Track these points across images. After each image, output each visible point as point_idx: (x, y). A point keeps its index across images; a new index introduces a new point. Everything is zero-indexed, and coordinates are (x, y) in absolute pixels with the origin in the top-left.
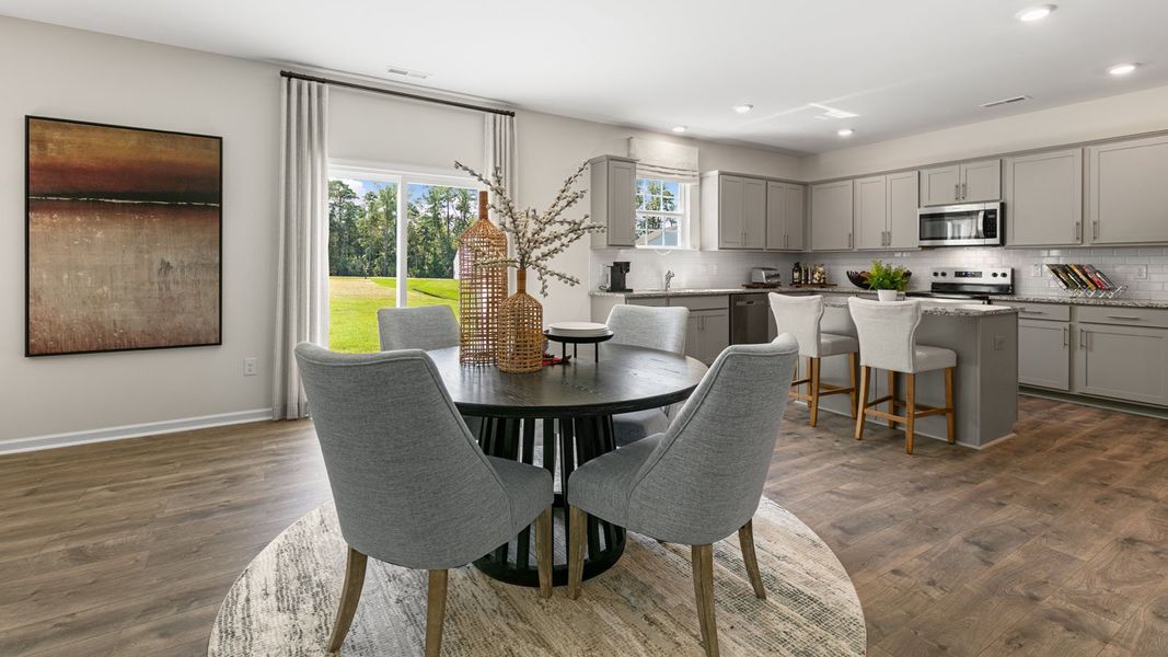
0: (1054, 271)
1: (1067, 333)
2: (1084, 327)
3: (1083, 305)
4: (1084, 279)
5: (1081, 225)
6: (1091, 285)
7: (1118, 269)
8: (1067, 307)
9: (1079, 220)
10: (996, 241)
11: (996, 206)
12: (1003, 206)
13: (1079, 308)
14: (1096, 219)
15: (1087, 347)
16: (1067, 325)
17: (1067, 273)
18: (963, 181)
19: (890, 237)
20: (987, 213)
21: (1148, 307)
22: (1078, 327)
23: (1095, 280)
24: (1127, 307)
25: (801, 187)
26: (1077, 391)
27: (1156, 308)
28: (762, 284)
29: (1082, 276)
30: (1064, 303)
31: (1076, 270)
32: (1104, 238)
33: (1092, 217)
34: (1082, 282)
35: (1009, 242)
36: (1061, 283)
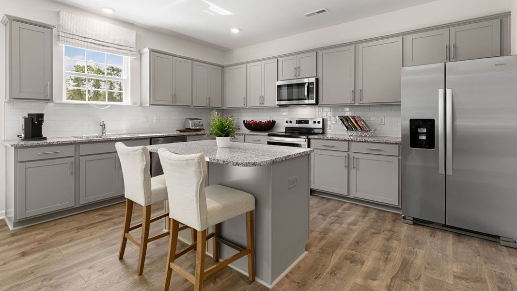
0: (341, 120)
1: (347, 159)
2: (354, 154)
3: (355, 141)
4: (356, 125)
5: (354, 92)
6: (359, 128)
7: (372, 119)
8: (347, 143)
9: (353, 89)
10: (314, 102)
11: (313, 80)
12: (317, 80)
13: (353, 143)
14: (361, 88)
15: (356, 168)
16: (346, 154)
17: (347, 121)
18: (298, 65)
19: (264, 99)
20: (309, 84)
21: (386, 143)
22: (352, 155)
23: (360, 125)
24: (375, 142)
25: (219, 68)
26: (351, 196)
27: (390, 143)
28: (190, 129)
29: (355, 123)
30: (345, 140)
31: (352, 119)
32: (366, 100)
33: (359, 87)
34: (355, 127)
35: (320, 102)
36: (345, 128)
